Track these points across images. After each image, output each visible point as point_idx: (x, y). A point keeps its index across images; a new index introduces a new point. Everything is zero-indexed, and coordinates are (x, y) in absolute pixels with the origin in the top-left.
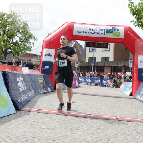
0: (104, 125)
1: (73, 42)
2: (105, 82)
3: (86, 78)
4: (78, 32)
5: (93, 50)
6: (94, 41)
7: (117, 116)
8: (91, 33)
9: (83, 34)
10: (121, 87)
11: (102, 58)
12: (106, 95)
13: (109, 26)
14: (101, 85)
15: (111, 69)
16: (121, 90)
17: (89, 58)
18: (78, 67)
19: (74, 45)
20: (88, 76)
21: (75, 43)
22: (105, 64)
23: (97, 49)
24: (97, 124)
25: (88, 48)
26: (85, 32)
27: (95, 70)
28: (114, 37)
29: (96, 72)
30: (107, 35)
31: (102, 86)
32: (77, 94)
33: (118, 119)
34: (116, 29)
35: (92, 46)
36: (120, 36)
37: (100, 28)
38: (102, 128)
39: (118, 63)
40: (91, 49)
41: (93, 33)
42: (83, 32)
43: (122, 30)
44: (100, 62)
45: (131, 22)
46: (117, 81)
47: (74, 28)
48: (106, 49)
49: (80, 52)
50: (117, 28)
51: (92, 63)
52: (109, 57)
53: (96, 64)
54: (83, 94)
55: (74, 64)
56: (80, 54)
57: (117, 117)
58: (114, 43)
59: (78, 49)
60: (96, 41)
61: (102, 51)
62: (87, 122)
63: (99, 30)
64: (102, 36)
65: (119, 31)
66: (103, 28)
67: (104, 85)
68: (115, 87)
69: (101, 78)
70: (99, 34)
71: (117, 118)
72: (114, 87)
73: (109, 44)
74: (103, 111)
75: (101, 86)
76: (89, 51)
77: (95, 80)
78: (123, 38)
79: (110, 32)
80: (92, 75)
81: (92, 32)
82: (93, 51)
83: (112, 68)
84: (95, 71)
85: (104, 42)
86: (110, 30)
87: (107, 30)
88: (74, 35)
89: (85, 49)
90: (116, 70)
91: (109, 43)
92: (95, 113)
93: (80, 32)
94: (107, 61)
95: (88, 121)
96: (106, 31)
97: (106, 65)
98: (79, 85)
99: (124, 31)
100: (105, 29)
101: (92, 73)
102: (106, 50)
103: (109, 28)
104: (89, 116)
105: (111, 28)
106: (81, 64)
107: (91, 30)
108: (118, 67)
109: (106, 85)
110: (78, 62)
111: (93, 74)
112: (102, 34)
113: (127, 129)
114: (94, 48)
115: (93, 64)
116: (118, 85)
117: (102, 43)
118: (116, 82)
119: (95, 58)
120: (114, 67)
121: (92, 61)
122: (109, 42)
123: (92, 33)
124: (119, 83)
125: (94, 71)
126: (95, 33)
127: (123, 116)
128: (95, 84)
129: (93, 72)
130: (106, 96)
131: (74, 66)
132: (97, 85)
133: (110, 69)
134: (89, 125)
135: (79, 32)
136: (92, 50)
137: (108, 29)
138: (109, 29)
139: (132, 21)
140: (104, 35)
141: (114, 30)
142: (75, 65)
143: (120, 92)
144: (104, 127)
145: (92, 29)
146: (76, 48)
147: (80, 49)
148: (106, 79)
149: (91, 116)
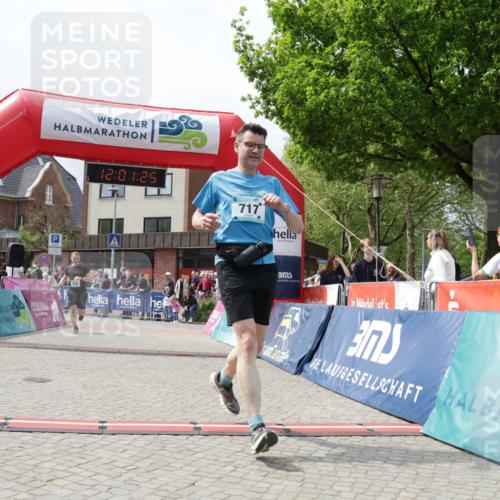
0: (153, 454)
1: (41, 163)
2: (157, 304)
3: (91, 291)
4: (59, 127)
5: (114, 193)
6: (116, 162)
7: (198, 421)
8: (104, 132)
9: (76, 134)
10: (210, 320)
11: (145, 219)
12: (159, 349)
13: (168, 112)
14: (143, 315)
15: (178, 259)
16: (213, 329)
17: (100, 220)
18: (59, 252)
19: (46, 173)
20: (97, 286)
21: (51, 166)
22: (155, 240)
23: (129, 189)
24: (125, 455)
25: (95, 187)
26: (83, 129)
27: (122, 263)
28: (185, 148)
29: (124, 270)
30: (159, 141)
31: (146, 317)
32: (57, 352)
33: (199, 429)
34: (193, 122)
35: (109, 177)
36: (205, 147)
37: (137, 114)
38: (144, 464)
39: (202, 238)
40: (108, 188)
41: (112, 134)
42: (75, 129)
43: (211, 126)
44: (138, 235)
45: (244, 99)
46: (198, 300)
47: (44, 114)
48: (159, 191)
49: (69, 198)
50: (194, 117)
51: (112, 236)
52: (170, 218)
53: (126, 240)
54: (77, 350)
55: (47, 241)
56: (67, 207)
57: (195, 424)
58: (188, 170)
59: (61, 188)
60: (123, 162)
61: (146, 195)
62: (93, 451)
63: (133, 123)
64: (145, 144)
65: (202, 131)
66: (148, 115)
67: (155, 313)
68: (190, 321)
69: (142, 292)
70: (134, 136)
71: (195, 428)
72: (187, 320)
73: (172, 174)
74: (149, 407)
75: (142, 319)
76: (100, 197)
77: (123, 297)
78: (215, 152)
79: (170, 130)
80: (111, 281)
81: (110, 128)
82: (113, 196)
83: (180, 255)
84: (122, 268)
85: (152, 165)
86: (172, 123)
87: (163, 124)
88: (43, 136)
89: (87, 188)
90: (194, 261)
91: (169, 170)
92: (120, 414)
93: (66, 128)
94: (163, 230)
95: (94, 445)
96: (157, 127)
97: (161, 246)
98: (63, 318)
99: (218, 131)
100: (153, 122)
101: (111, 273)
102: (159, 194)
103: (168, 117)
104: (100, 427)
105: (176, 117)
106: (70, 241)
107: (106, 121)
108: (201, 253)
109: (159, 316)
110: (61, 236)
111: (115, 277)
112: (145, 137)
113: (230, 463)
114: (117, 187)
115: (114, 243)
116: (203, 313)
117: (144, 169)
118: (195, 302)
119: (120, 222)
120: (187, 252)
121: (111, 231)
122: (167, 166)
123: (109, 131)
124: (204, 306)
125: (117, 265)
126: (121, 133)
127: (218, 420)
128: (121, 312)
129: (115, 270)
130: (159, 354)
131: (44, 247)
132: (127, 314)
133: (174, 258)
134: (100, 458)
135: (62, 127)
136: (110, 194)
137: (163, 120)
138: (167, 120)
139: (246, 96)
140: (152, 141)
141: (186, 124)
142: (47, 247)
143: (209, 337)
144: (150, 461)
145: (109, 120)
146: (51, 183)
147: (68, 189)
148: (160, 294)
149: (105, 427)
